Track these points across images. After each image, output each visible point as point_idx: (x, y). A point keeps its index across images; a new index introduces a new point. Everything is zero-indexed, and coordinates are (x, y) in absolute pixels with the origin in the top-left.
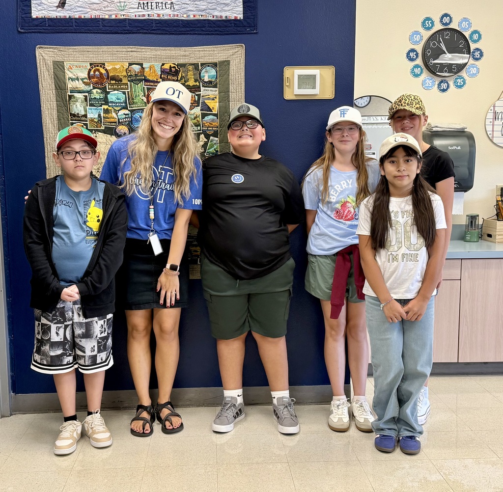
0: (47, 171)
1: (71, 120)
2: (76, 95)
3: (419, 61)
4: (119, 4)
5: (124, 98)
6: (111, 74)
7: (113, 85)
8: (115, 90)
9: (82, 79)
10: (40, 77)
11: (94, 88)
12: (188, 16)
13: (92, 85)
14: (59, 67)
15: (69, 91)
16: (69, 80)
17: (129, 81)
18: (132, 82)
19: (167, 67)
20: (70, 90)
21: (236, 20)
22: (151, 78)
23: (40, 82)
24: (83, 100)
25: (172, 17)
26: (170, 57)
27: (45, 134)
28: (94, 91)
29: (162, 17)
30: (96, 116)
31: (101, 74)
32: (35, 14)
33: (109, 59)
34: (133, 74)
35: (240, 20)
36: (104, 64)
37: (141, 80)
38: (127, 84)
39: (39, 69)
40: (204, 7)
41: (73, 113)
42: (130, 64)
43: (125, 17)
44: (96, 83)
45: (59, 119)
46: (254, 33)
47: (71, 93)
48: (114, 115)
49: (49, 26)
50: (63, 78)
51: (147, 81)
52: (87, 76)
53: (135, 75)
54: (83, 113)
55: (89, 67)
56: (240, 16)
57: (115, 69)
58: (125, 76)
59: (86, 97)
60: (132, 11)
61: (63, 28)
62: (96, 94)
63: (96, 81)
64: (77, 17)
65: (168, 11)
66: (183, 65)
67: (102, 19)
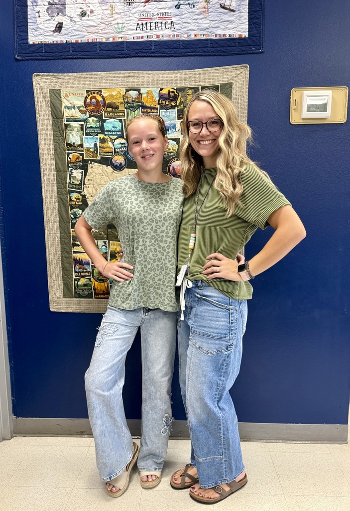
0: (44, 202)
1: (68, 150)
2: (72, 124)
4: (116, 26)
5: (121, 126)
6: (107, 101)
7: (109, 112)
8: (111, 117)
9: (78, 108)
10: (36, 106)
11: (90, 116)
12: (189, 36)
13: (88, 113)
14: (55, 95)
15: (65, 120)
16: (65, 108)
17: (125, 108)
18: (129, 108)
19: (165, 92)
20: (67, 119)
21: (240, 39)
22: (148, 105)
23: (37, 112)
24: (79, 129)
25: (172, 38)
26: (168, 81)
27: (41, 164)
28: (91, 119)
29: (161, 39)
30: (92, 146)
31: (97, 101)
32: (31, 40)
33: (106, 85)
34: (130, 100)
35: (245, 39)
36: (101, 91)
37: (138, 107)
38: (123, 112)
39: (36, 98)
40: (207, 25)
41: (69, 142)
42: (127, 90)
43: (122, 40)
44: (92, 111)
45: (55, 150)
46: (261, 53)
47: (67, 121)
48: (110, 144)
49: (46, 52)
50: (59, 107)
51: (144, 107)
52: (83, 104)
53: (132, 101)
54: (79, 143)
55: (85, 95)
56: (245, 34)
57: (111, 96)
58: (122, 103)
59: (82, 125)
60: (130, 32)
61: (60, 54)
62: (93, 122)
63: (93, 109)
64: (74, 41)
65: (168, 32)
66: (182, 90)
67: (99, 43)
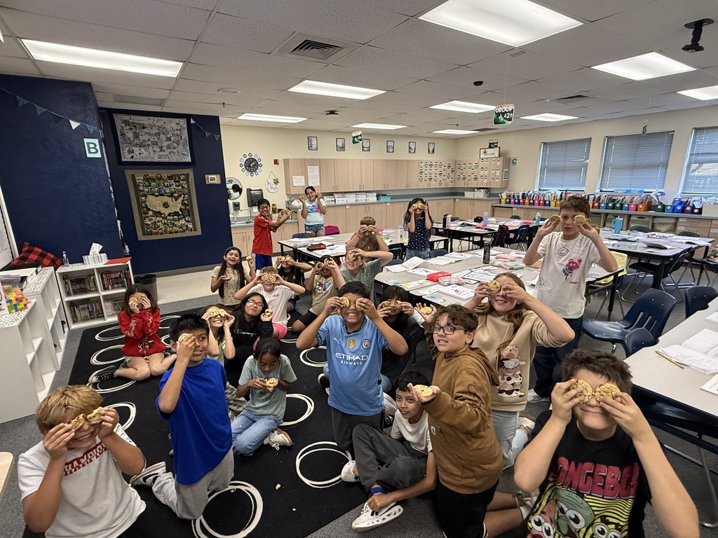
1: (139, 192)
3: (244, 167)
4: (151, 158)
8: (153, 182)
9: (141, 179)
10: (127, 179)
11: (146, 182)
12: (174, 161)
14: (133, 177)
17: (157, 180)
20: (138, 183)
21: (189, 162)
22: (164, 179)
25: (169, 161)
26: (170, 173)
27: (131, 196)
29: (166, 161)
30: (147, 190)
31: (148, 178)
32: (123, 160)
33: (150, 173)
36: (148, 175)
41: (139, 189)
42: (157, 175)
43: (154, 161)
45: (135, 192)
46: (195, 166)
48: (153, 190)
49: (128, 164)
50: (135, 179)
53: (159, 178)
54: (143, 189)
55: (144, 176)
57: (152, 176)
59: (143, 184)
60: (156, 159)
61: (133, 164)
63: (146, 180)
64: (138, 161)
66: (174, 175)
67: (146, 162)
